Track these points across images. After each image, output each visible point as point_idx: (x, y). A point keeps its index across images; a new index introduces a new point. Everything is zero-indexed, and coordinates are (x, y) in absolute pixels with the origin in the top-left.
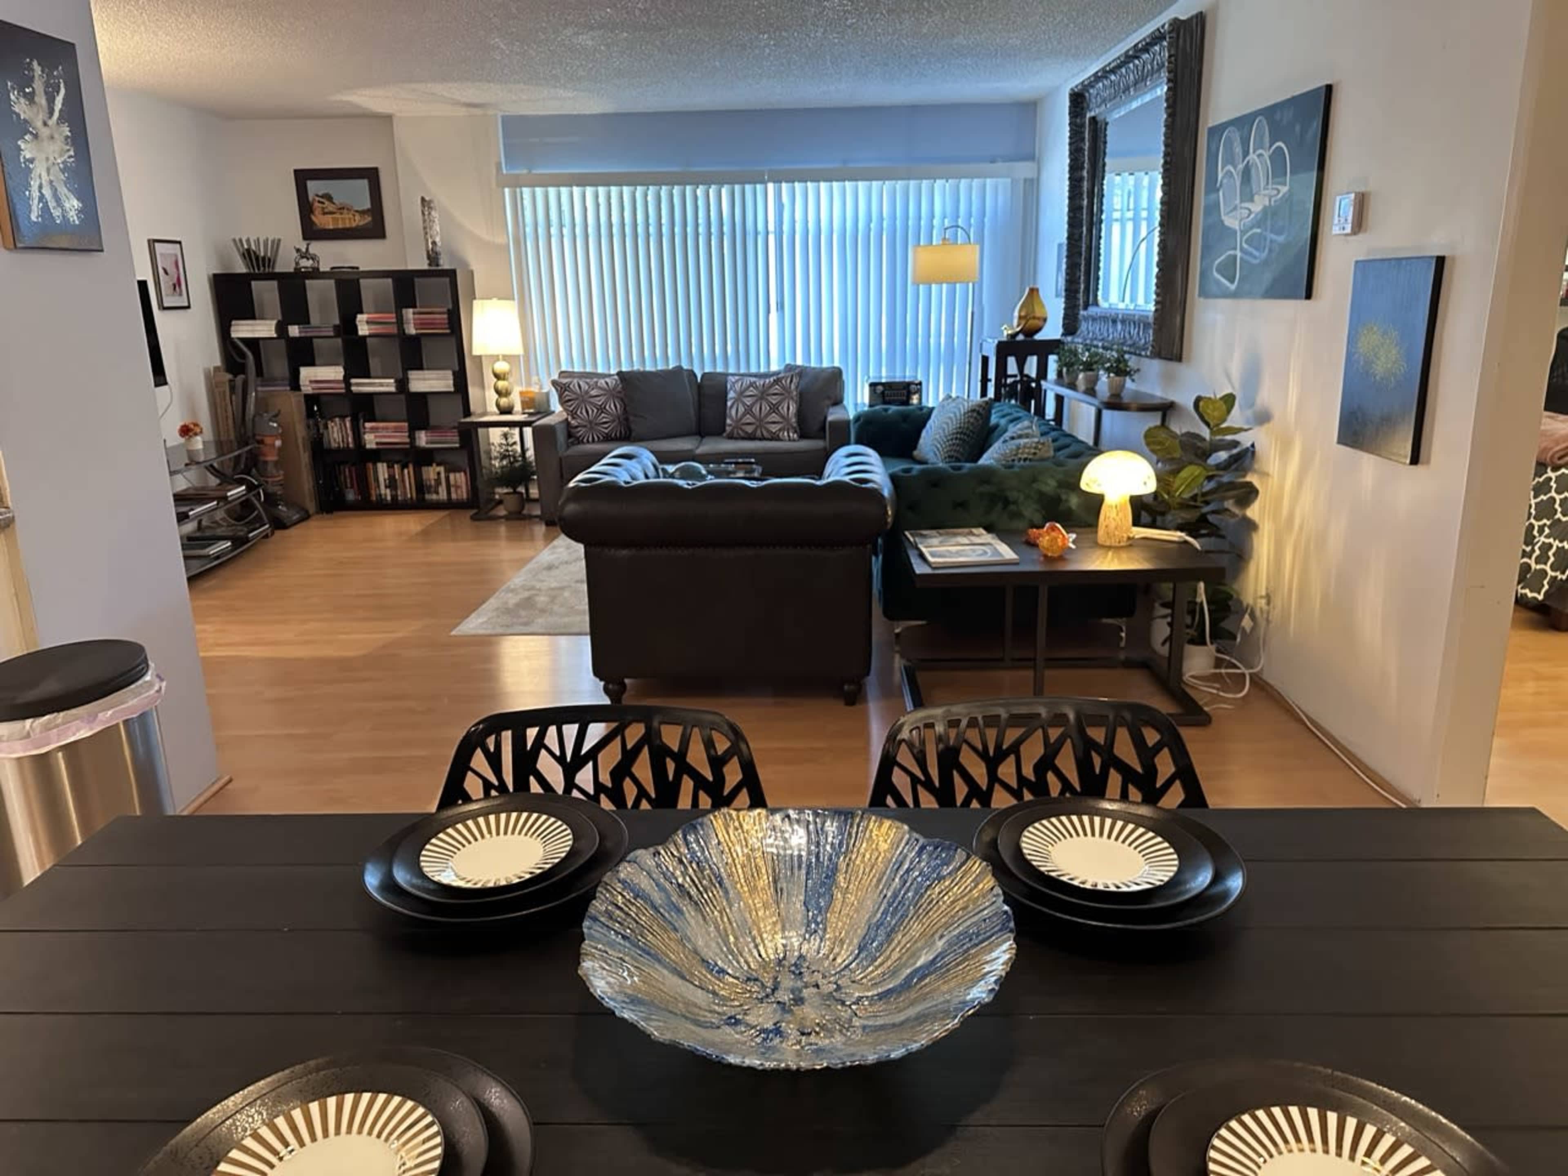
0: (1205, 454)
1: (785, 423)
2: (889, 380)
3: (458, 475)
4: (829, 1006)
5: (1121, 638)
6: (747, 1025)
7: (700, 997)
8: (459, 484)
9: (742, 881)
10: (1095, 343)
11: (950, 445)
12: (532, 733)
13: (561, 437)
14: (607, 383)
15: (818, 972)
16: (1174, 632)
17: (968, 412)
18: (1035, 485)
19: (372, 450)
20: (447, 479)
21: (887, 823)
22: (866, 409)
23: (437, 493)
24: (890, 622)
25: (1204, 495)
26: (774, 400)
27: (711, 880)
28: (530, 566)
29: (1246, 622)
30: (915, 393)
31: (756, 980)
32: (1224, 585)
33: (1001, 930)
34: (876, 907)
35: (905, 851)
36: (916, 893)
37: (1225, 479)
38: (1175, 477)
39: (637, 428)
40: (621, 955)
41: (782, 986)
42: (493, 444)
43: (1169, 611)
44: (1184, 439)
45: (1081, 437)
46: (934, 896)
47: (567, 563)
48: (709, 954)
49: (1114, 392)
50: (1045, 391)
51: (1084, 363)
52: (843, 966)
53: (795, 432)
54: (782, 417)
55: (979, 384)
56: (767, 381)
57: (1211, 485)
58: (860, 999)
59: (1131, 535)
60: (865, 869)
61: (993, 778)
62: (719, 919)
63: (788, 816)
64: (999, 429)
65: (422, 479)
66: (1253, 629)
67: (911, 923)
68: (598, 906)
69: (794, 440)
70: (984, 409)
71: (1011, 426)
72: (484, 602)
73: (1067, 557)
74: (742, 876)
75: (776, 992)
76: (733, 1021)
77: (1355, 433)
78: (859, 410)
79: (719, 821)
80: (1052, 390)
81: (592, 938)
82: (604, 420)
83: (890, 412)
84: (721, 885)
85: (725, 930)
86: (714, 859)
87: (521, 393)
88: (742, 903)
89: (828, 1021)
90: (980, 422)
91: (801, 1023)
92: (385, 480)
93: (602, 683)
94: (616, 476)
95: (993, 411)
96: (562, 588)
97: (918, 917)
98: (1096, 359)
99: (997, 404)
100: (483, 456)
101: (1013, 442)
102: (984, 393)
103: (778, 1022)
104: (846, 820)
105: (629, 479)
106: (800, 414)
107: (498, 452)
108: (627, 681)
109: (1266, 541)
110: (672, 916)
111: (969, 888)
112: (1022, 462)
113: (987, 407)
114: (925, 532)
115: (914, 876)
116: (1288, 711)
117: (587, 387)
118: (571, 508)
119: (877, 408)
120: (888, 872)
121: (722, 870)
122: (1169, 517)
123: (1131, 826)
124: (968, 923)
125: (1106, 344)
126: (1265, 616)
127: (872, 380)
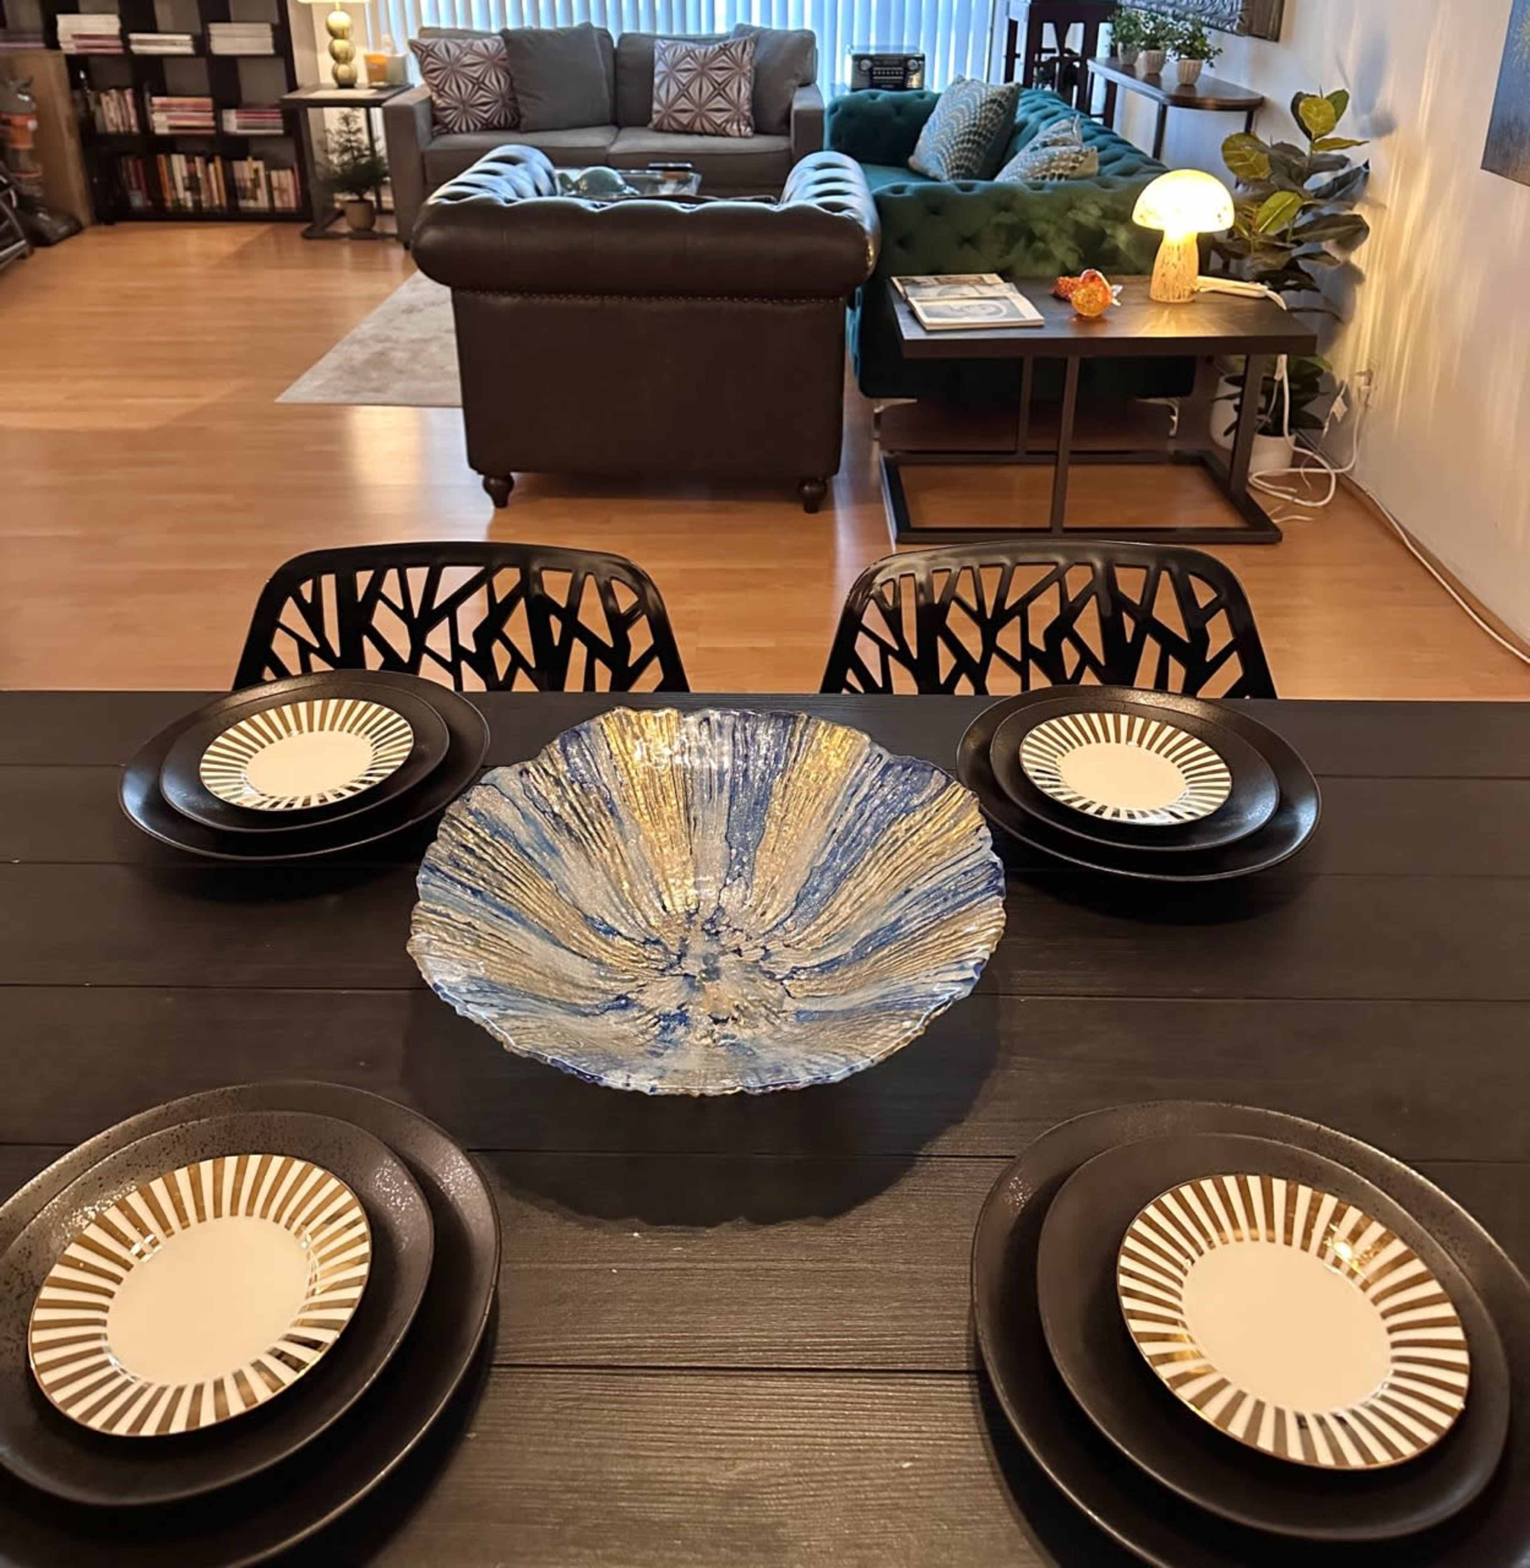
0: (1302, 176)
1: (734, 110)
2: (880, 52)
3: (282, 173)
4: (754, 981)
5: (1173, 422)
6: (642, 1008)
7: (579, 970)
8: (285, 186)
9: (643, 807)
10: (1164, 8)
11: (959, 150)
12: (363, 579)
13: (422, 123)
14: (486, 46)
15: (742, 931)
16: (1243, 417)
17: (986, 102)
18: (1070, 215)
19: (163, 137)
20: (269, 179)
21: (841, 731)
22: (847, 93)
23: (255, 198)
24: (869, 400)
25: (1296, 231)
26: (719, 76)
27: (599, 806)
28: (382, 308)
29: (1338, 407)
30: (916, 71)
31: (657, 942)
32: (1313, 355)
33: (986, 890)
34: (822, 844)
35: (864, 770)
36: (876, 828)
37: (1326, 211)
38: (1259, 206)
39: (528, 113)
40: (469, 920)
41: (691, 952)
42: (329, 131)
43: (1237, 390)
44: (1275, 153)
45: (1137, 145)
46: (899, 834)
47: (433, 304)
48: (594, 909)
49: (1184, 81)
50: (1093, 75)
51: (1146, 38)
52: (775, 923)
53: (749, 125)
54: (730, 102)
55: (1003, 61)
56: (711, 48)
57: (1308, 218)
58: (795, 970)
59: (1196, 289)
60: (808, 793)
61: (990, 646)
62: (609, 860)
63: (707, 720)
64: (1026, 129)
65: (233, 180)
66: (1346, 416)
67: (868, 870)
68: (437, 851)
69: (746, 137)
70: (1008, 99)
71: (1044, 124)
72: (320, 357)
73: (1108, 318)
74: (642, 801)
75: (683, 960)
76: (623, 1002)
77: (1506, 156)
78: (838, 94)
79: (612, 725)
80: (1101, 74)
81: (430, 897)
82: (484, 100)
83: (879, 99)
84: (612, 813)
85: (617, 873)
86: (605, 779)
87: (367, 58)
88: (641, 837)
89: (751, 1002)
90: (1002, 117)
91: (715, 1006)
92: (183, 179)
93: (481, 477)
94: (494, 191)
95: (1021, 102)
96: (426, 341)
97: (878, 861)
98: (1163, 33)
99: (1026, 91)
100: (316, 148)
101: (1044, 150)
102: (1009, 77)
103: (683, 1005)
104: (785, 726)
105: (512, 196)
106: (755, 99)
107: (337, 142)
108: (514, 475)
109: (1373, 301)
110: (544, 859)
111: (947, 825)
112: (1055, 180)
113: (1012, 96)
114: (918, 279)
115: (874, 806)
116: (1382, 524)
117: (458, 52)
118: (431, 236)
119: (861, 92)
120: (840, 798)
121: (615, 793)
122: (1248, 263)
123: (1169, 730)
124: (943, 875)
125: (1177, 11)
126: (1363, 398)
127: (855, 52)
